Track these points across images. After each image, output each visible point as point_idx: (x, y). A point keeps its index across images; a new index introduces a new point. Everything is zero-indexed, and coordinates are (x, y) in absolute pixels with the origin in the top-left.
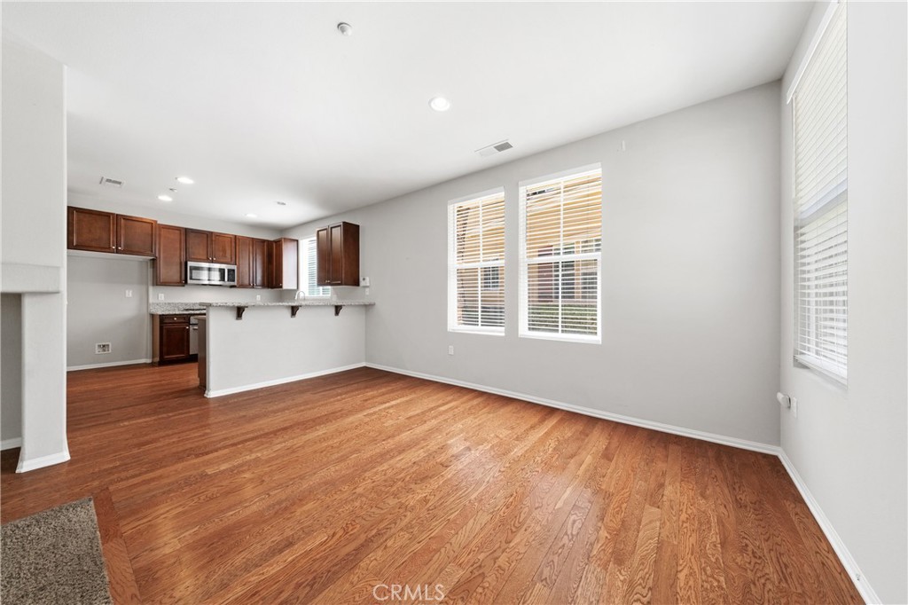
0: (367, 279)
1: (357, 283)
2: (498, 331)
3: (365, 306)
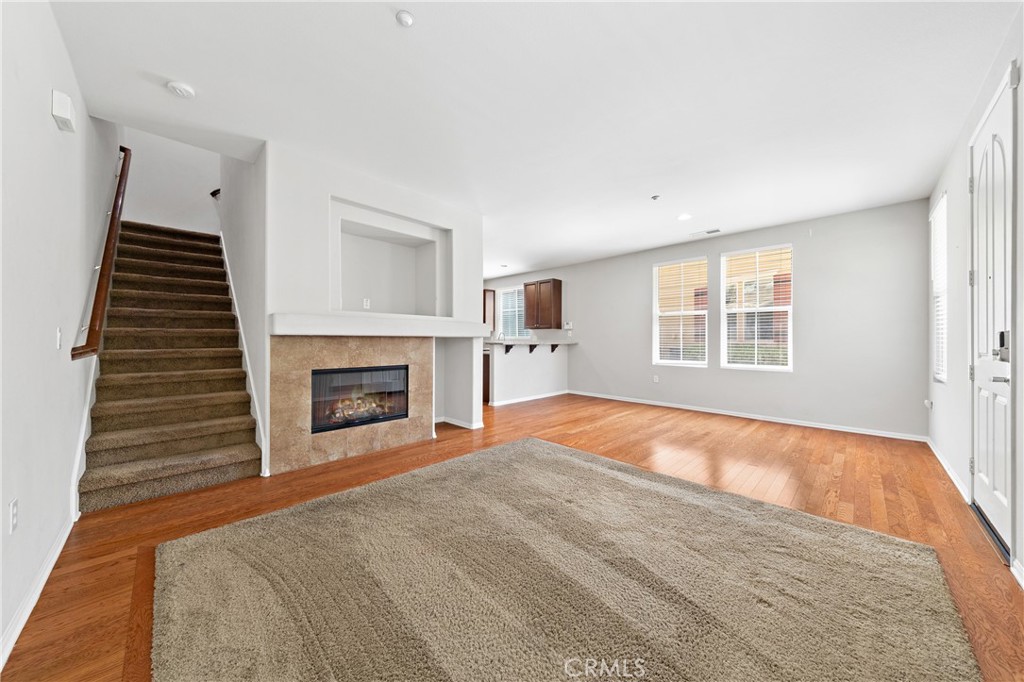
0: (571, 324)
1: (559, 326)
2: (702, 364)
3: (569, 345)
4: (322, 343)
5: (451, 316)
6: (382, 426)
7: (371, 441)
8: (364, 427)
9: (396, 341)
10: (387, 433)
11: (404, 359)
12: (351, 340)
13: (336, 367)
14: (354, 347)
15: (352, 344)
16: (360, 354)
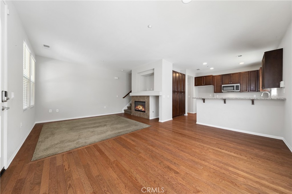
4: (135, 97)
5: (154, 90)
7: (140, 115)
8: (140, 112)
10: (142, 114)
11: (145, 100)
12: (138, 96)
13: (137, 101)
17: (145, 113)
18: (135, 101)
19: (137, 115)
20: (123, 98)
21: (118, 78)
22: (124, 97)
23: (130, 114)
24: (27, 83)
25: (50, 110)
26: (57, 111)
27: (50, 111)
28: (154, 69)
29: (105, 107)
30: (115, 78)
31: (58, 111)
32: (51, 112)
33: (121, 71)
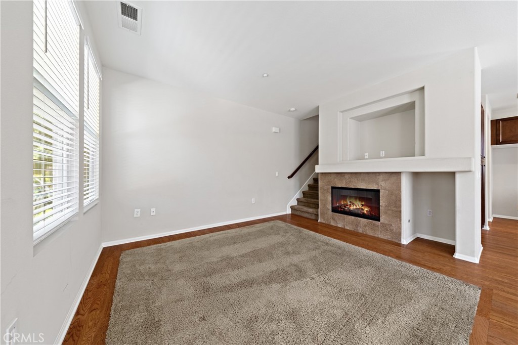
4: (335, 176)
5: (424, 155)
6: (363, 221)
7: (357, 226)
8: (353, 217)
9: (371, 175)
10: (365, 226)
11: (377, 186)
12: (346, 174)
13: (340, 186)
14: (348, 178)
15: (347, 176)
16: (350, 181)
17: (377, 222)
18: (333, 188)
19: (340, 226)
20: (289, 177)
21: (280, 130)
22: (290, 174)
23: (313, 217)
24: (70, 137)
25: (136, 210)
26: (152, 214)
27: (135, 213)
28: (422, 89)
29: (253, 201)
30: (274, 130)
31: (154, 214)
32: (139, 216)
33: (290, 111)
